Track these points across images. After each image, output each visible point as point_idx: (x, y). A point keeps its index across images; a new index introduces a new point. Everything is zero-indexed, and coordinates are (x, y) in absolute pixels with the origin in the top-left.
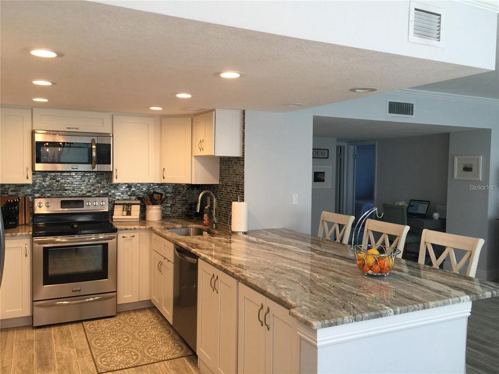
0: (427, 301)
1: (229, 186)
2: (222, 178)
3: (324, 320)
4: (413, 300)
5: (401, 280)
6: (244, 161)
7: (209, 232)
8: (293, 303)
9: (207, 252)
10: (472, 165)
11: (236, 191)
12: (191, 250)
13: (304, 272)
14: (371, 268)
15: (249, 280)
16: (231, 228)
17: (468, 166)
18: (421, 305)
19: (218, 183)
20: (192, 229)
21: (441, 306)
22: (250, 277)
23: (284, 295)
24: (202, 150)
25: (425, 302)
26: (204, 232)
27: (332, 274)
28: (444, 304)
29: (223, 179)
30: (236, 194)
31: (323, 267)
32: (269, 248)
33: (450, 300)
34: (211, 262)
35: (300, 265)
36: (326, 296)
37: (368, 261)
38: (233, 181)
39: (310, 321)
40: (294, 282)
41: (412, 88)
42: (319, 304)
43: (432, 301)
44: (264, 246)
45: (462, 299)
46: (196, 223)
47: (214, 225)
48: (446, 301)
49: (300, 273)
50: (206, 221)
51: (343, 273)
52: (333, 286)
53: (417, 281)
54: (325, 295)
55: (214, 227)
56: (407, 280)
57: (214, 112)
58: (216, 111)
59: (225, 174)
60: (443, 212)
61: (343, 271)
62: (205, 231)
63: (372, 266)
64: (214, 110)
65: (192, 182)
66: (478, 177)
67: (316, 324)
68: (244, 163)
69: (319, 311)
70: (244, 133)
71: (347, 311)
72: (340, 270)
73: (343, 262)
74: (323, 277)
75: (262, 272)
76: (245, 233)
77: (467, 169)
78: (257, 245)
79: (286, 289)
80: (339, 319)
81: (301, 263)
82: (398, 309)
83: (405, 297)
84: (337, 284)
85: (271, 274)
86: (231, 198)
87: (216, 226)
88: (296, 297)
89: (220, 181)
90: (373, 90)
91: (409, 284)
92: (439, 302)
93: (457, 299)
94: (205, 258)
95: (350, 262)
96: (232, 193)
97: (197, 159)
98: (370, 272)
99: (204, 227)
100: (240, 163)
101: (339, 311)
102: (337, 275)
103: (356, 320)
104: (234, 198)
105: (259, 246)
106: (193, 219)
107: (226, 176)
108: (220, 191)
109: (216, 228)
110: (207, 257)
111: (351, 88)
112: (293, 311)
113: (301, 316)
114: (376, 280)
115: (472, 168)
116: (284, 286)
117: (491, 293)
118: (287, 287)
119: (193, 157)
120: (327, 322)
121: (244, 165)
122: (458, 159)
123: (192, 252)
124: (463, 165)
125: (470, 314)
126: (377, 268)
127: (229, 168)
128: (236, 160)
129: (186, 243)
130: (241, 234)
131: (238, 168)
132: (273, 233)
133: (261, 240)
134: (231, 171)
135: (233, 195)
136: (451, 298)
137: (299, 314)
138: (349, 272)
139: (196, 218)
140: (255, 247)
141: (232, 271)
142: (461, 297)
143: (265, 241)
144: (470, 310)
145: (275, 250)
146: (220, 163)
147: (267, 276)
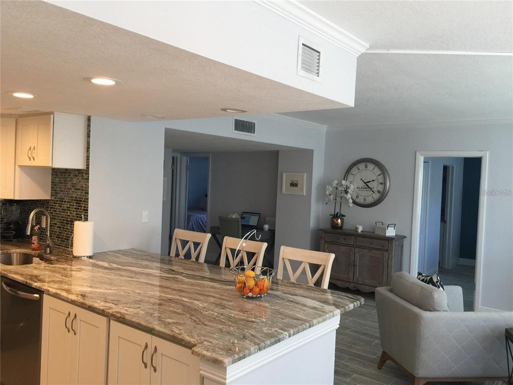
0: (311, 319)
1: (65, 202)
2: (54, 192)
3: (232, 355)
4: (299, 320)
5: (277, 299)
6: (88, 174)
7: (42, 258)
8: (192, 340)
9: (56, 286)
10: (298, 181)
11: (75, 208)
12: (32, 284)
13: (184, 301)
14: (251, 291)
15: (127, 317)
16: (72, 252)
17: (294, 183)
18: (308, 325)
19: (48, 198)
20: (15, 254)
21: (321, 322)
22: (127, 314)
23: (177, 332)
24: (32, 159)
25: (310, 321)
26: (34, 259)
27: (212, 299)
28: (324, 321)
29: (57, 193)
30: (77, 211)
31: (199, 292)
32: (129, 274)
33: (327, 315)
34: (67, 298)
35: (174, 292)
36: (221, 327)
37: (249, 284)
38: (73, 197)
39: (221, 358)
40: (179, 314)
41: (278, 113)
42: (218, 337)
43: (315, 318)
44: (123, 273)
45: (335, 314)
46: (19, 247)
47: (48, 249)
48: (325, 317)
49: (178, 302)
50: (36, 244)
51: (223, 297)
52: (221, 314)
53: (291, 299)
54: (219, 325)
55: (48, 252)
56: (283, 299)
57: (52, 116)
58: (55, 115)
59: (60, 188)
60: (273, 224)
61: (222, 295)
62: (36, 257)
63: (253, 288)
64: (52, 113)
65: (14, 197)
66: (302, 191)
67: (227, 360)
68: (88, 176)
69: (223, 345)
70: (88, 143)
71: (250, 341)
72: (217, 294)
73: (216, 285)
74: (205, 305)
75: (138, 306)
76: (90, 257)
77: (294, 185)
78: (113, 271)
79: (175, 323)
80: (247, 352)
81: (175, 290)
82: (292, 332)
83: (291, 318)
84: (223, 310)
85: (150, 307)
86: (69, 216)
87: (50, 250)
88: (191, 333)
89: (52, 195)
90: (243, 111)
91: (287, 303)
92: (320, 319)
93: (332, 314)
94: (56, 294)
95: (222, 284)
96: (70, 210)
97: (21, 169)
98: (250, 294)
99: (34, 252)
100: (83, 176)
101: (243, 343)
102: (219, 301)
103: (260, 349)
104: (73, 216)
105: (116, 272)
106: (11, 241)
107: (61, 191)
108: (51, 208)
109: (51, 252)
110: (59, 292)
111: (223, 107)
112: (196, 349)
113: (209, 354)
114: (254, 302)
115: (297, 184)
116: (172, 321)
117: (353, 305)
118: (176, 321)
119: (17, 167)
120: (236, 356)
121: (88, 179)
122: (286, 176)
123: (33, 286)
124: (291, 181)
125: (339, 326)
126: (258, 290)
127: (66, 181)
128: (77, 172)
129: (21, 275)
130: (85, 259)
131: (80, 182)
132: (124, 255)
133: (115, 266)
134: (69, 185)
135: (71, 213)
136: (327, 313)
137: (205, 352)
138: (227, 296)
139: (16, 240)
140: (112, 274)
141: (102, 308)
142: (334, 312)
143: (119, 267)
144: (339, 323)
145: (138, 276)
146: (52, 175)
147: (146, 310)
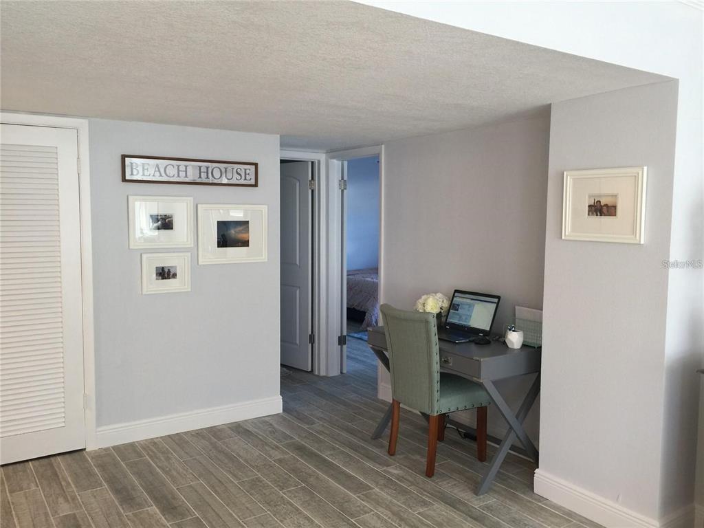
10: (615, 196)
66: (634, 232)
115: (615, 207)
122: (575, 181)
124: (590, 197)
